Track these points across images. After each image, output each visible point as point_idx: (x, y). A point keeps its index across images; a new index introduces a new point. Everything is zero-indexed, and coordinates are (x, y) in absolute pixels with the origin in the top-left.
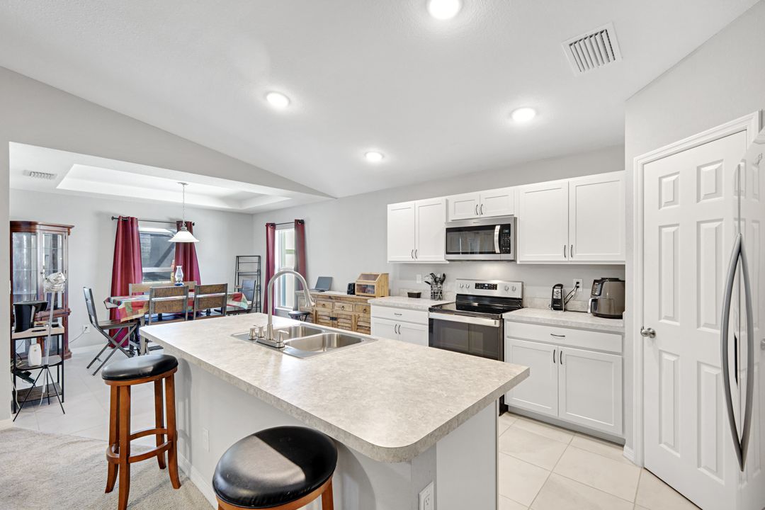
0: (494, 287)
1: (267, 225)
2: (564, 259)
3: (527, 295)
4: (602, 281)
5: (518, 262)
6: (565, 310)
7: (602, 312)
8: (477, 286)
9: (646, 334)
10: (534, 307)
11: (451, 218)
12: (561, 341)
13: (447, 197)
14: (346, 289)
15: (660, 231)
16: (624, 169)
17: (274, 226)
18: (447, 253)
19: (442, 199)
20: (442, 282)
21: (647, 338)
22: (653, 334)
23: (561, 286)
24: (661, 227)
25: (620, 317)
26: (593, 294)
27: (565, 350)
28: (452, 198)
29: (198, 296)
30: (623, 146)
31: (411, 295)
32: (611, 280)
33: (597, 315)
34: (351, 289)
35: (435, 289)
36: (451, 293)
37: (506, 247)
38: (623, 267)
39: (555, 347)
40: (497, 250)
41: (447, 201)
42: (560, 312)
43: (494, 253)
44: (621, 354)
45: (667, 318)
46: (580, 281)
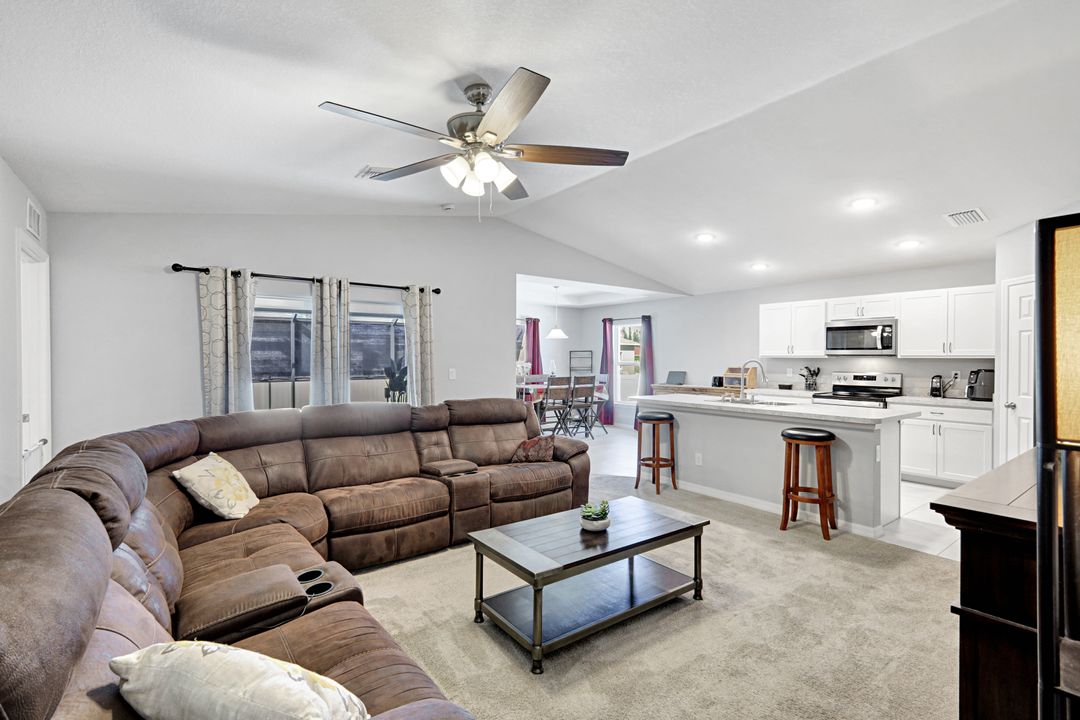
0: (873, 378)
1: (604, 321)
2: (942, 354)
3: (906, 386)
4: (977, 373)
5: (899, 357)
6: (944, 397)
7: (977, 396)
8: (856, 378)
9: (1008, 406)
10: (913, 395)
11: (831, 317)
12: (940, 417)
13: (826, 300)
14: (711, 381)
15: (1020, 335)
16: (994, 283)
17: (611, 320)
18: (827, 349)
19: (821, 302)
20: (817, 375)
21: (1010, 409)
22: (1015, 406)
23: (940, 377)
24: (1021, 332)
25: (991, 400)
26: (969, 383)
27: (944, 425)
28: (832, 301)
29: (551, 387)
30: (993, 260)
31: (782, 387)
32: (986, 371)
33: (973, 399)
34: (719, 382)
35: (811, 381)
36: (826, 384)
37: (887, 344)
38: (992, 361)
39: (935, 423)
40: (879, 346)
41: (826, 304)
42: (938, 399)
43: (876, 349)
44: (992, 425)
45: (1024, 394)
46: (959, 372)
